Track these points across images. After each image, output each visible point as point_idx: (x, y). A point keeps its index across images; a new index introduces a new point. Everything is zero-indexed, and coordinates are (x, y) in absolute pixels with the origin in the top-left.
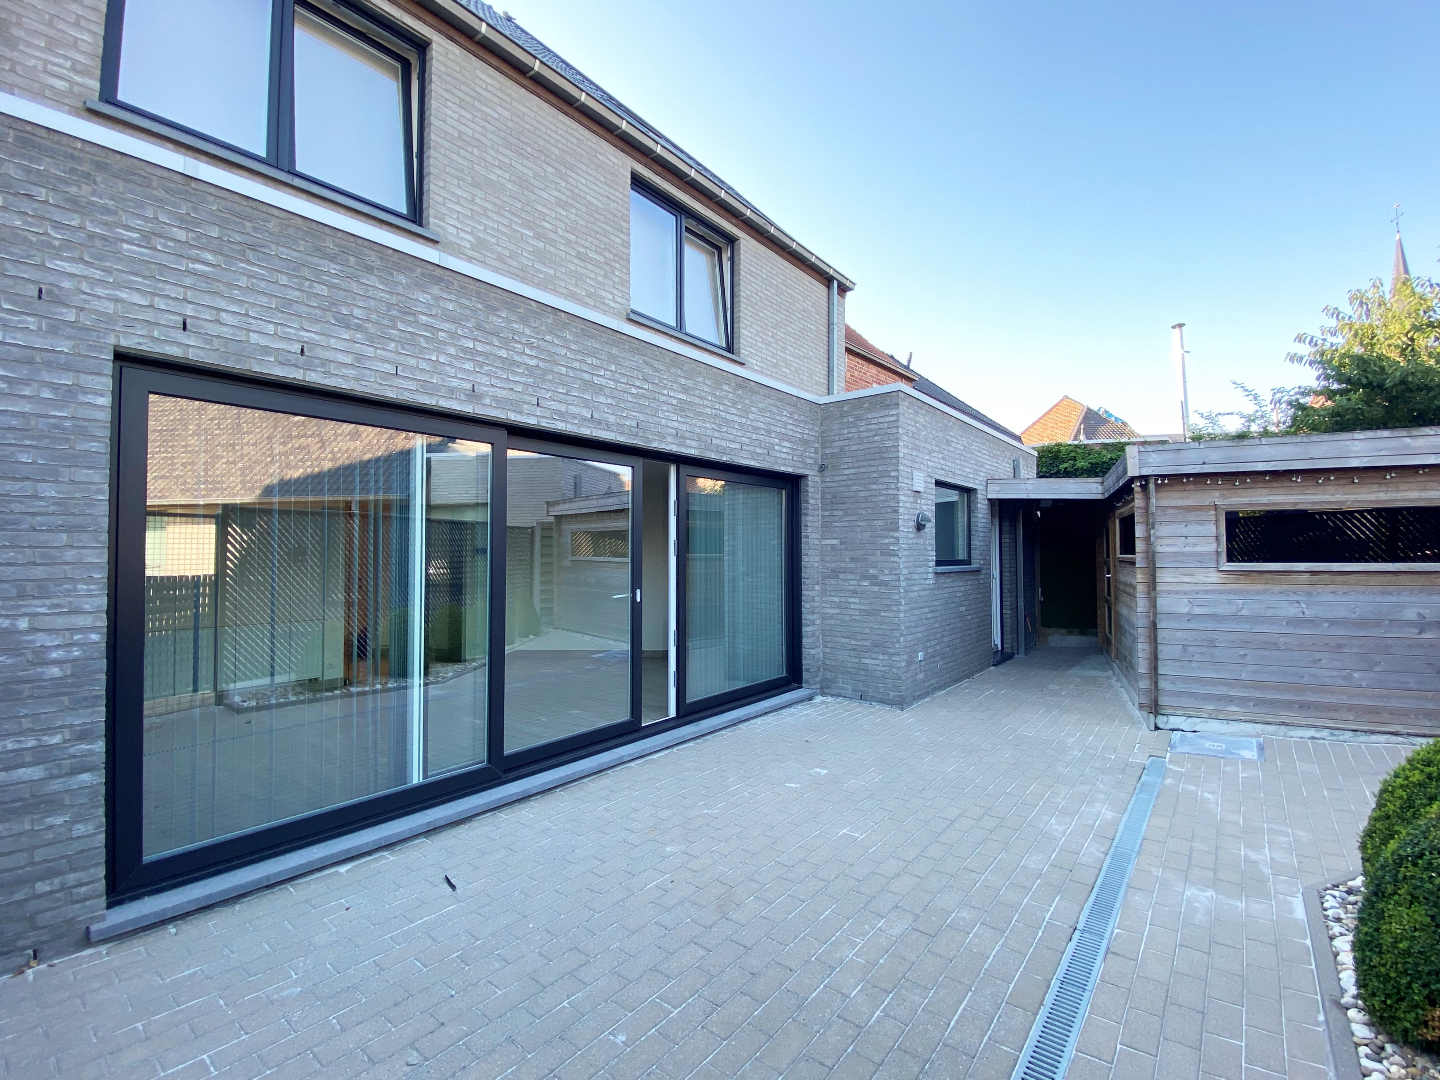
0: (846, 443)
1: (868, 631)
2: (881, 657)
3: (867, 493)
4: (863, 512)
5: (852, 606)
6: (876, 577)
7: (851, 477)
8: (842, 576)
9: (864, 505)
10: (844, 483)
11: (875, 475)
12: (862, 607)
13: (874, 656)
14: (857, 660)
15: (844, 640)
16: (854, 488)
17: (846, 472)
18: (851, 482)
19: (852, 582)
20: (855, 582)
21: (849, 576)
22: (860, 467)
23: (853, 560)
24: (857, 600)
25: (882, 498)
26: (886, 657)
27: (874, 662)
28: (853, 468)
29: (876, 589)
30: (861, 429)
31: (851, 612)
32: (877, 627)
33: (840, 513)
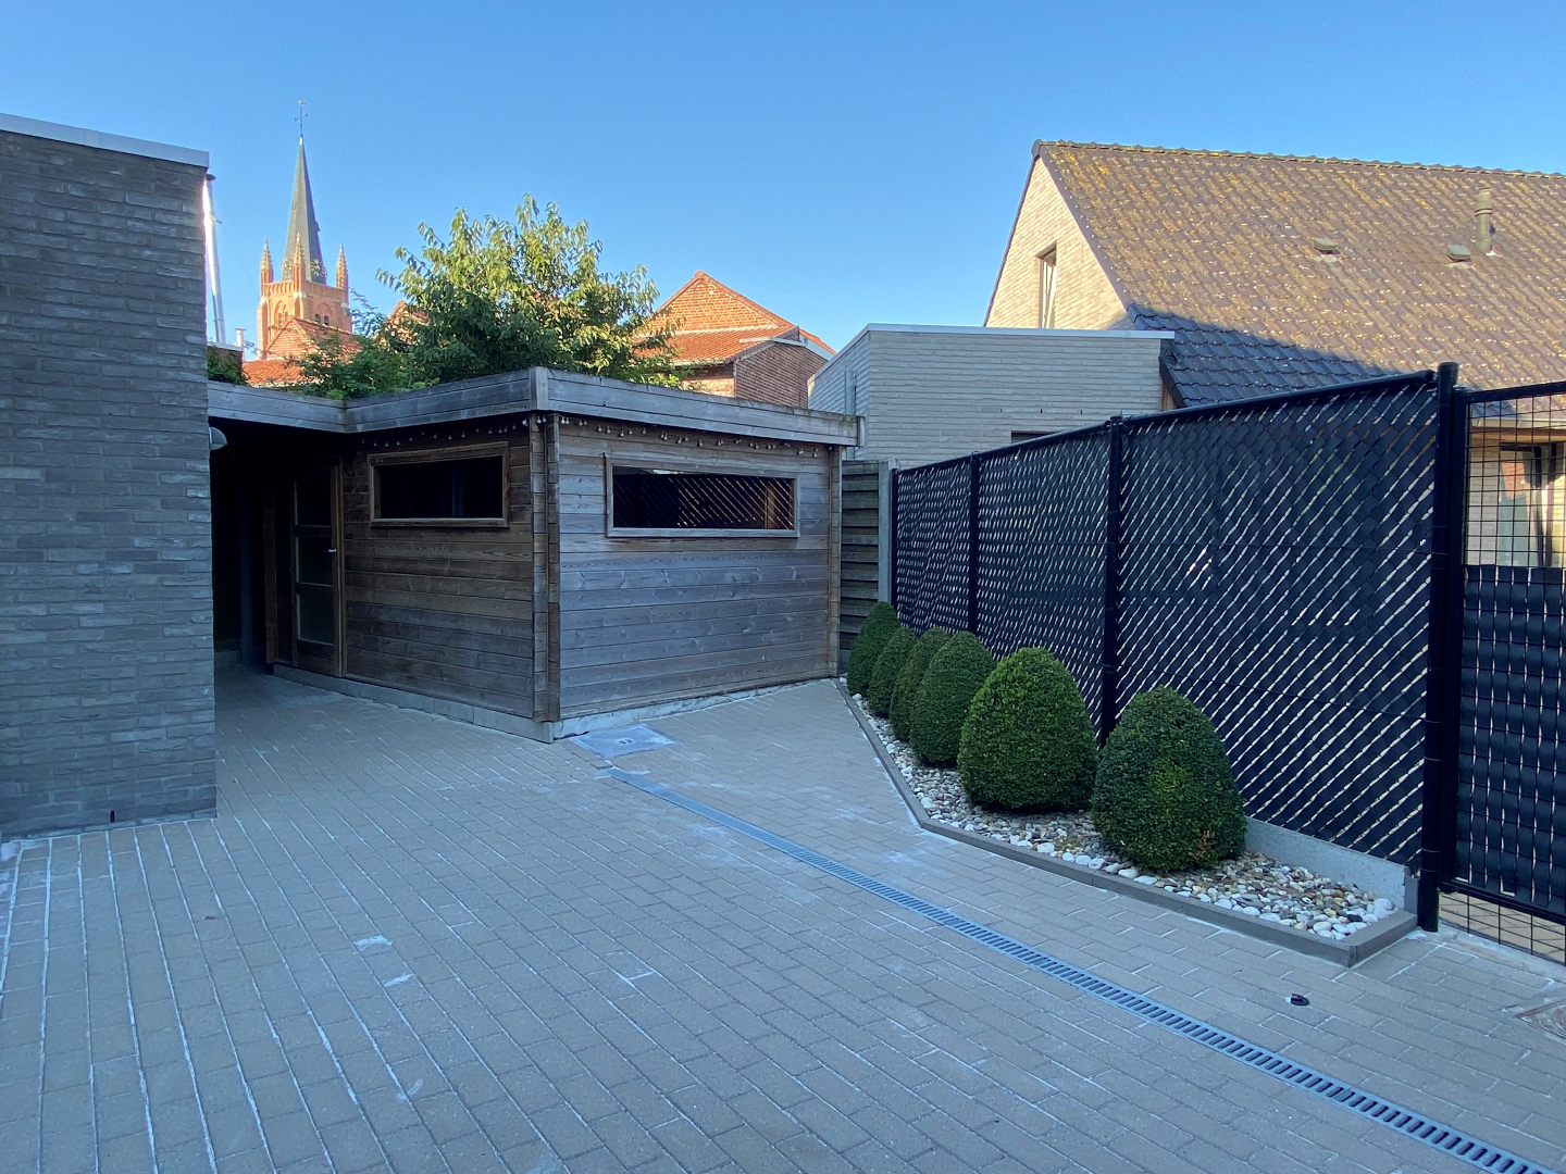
0: (64, 243)
1: (131, 672)
2: (166, 720)
3: (125, 371)
4: (115, 411)
5: (86, 622)
6: (152, 555)
7: (77, 326)
8: (52, 555)
9: (115, 396)
10: (55, 337)
11: (147, 334)
12: (114, 622)
13: (148, 721)
14: (100, 740)
15: (58, 702)
16: (88, 354)
17: (62, 312)
18: (78, 338)
19: (82, 568)
20: (95, 568)
21: (76, 554)
22: (103, 309)
23: (84, 517)
24: (99, 608)
25: (164, 386)
26: (180, 719)
27: (147, 735)
28: (86, 307)
29: (152, 579)
30: (105, 222)
31: (83, 635)
32: (154, 659)
33: (45, 406)
